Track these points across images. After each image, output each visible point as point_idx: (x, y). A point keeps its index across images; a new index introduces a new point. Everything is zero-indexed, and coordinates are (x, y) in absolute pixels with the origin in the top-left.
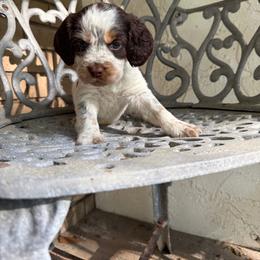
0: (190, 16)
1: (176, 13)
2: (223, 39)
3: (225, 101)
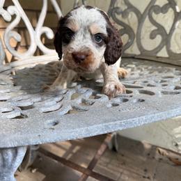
2: (161, 6)
3: (159, 54)
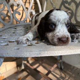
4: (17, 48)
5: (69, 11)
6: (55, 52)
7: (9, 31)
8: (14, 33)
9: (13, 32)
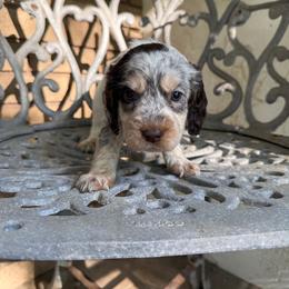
0: (253, 13)
1: (237, 9)
4: (17, 222)
5: (228, 86)
6: (147, 243)
7: (8, 148)
8: (24, 157)
9: (24, 153)
